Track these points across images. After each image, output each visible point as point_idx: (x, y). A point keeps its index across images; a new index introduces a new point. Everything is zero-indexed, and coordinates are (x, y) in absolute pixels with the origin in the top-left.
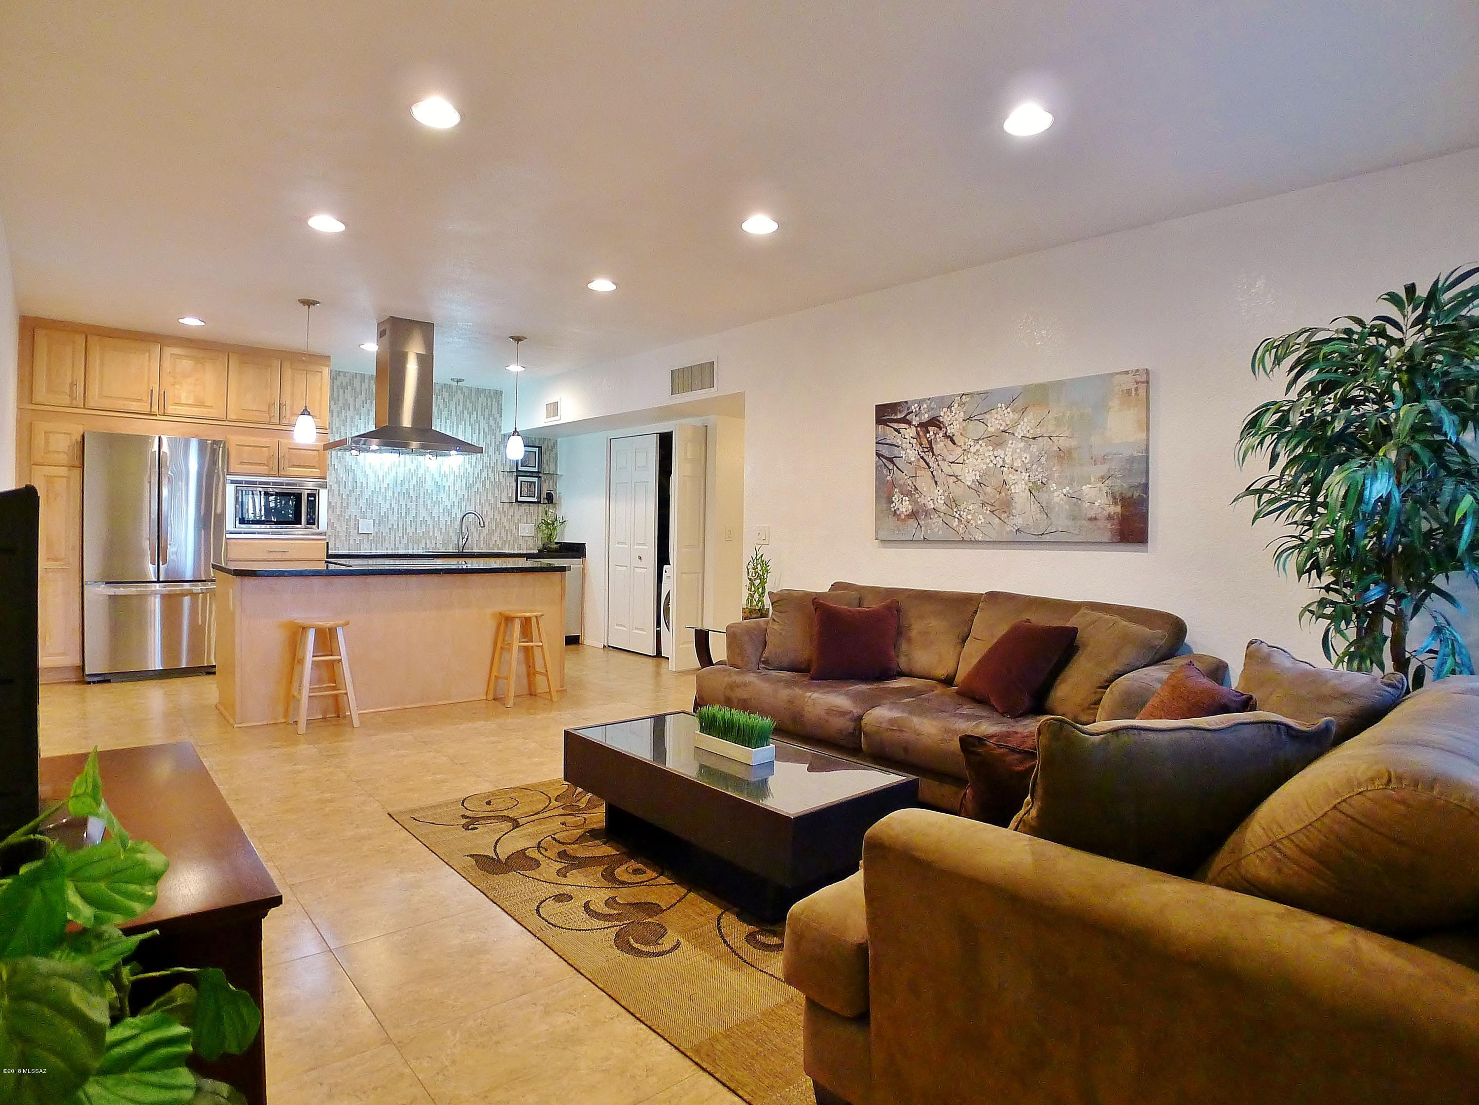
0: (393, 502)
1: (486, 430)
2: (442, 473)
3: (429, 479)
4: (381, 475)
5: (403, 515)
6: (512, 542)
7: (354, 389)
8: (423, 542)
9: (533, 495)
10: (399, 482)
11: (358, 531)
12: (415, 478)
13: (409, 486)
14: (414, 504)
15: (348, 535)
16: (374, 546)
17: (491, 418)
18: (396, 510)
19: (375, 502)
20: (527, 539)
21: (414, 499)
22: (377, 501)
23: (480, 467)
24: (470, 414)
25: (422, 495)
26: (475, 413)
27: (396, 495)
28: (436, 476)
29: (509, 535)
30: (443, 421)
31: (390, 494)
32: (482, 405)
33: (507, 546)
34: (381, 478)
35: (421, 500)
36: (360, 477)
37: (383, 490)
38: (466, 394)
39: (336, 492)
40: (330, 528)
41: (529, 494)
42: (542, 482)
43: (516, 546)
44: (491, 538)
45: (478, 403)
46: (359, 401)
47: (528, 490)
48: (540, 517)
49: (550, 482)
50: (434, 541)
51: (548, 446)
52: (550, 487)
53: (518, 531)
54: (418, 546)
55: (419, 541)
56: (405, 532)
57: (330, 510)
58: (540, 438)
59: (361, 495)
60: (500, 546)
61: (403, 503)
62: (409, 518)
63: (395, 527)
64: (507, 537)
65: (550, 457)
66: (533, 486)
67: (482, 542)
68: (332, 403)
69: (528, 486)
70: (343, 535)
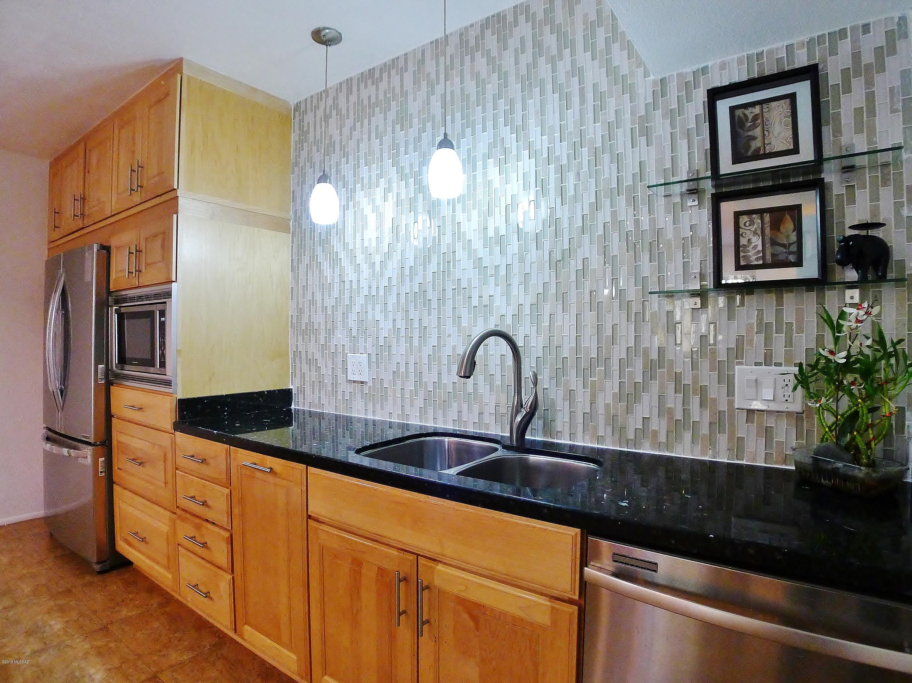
0: (399, 316)
1: (604, 87)
2: (491, 233)
3: (460, 254)
4: (377, 259)
5: (416, 343)
6: (705, 430)
7: (339, 113)
8: (455, 405)
9: (792, 258)
10: (407, 271)
11: (347, 377)
12: (434, 259)
13: (425, 276)
14: (434, 313)
15: (335, 385)
16: (370, 407)
17: (616, 47)
18: (403, 333)
19: (370, 317)
20: (771, 422)
21: (434, 304)
22: (374, 315)
23: (589, 198)
24: (553, 61)
25: (449, 294)
26: (567, 52)
27: (403, 300)
28: (478, 244)
29: (695, 401)
30: (490, 105)
31: (392, 300)
32: (585, 22)
33: (688, 436)
34: (378, 268)
35: (449, 304)
36: (350, 275)
37: (381, 293)
38: (540, 16)
39: (319, 304)
40: (313, 368)
41: (773, 255)
42: (833, 205)
43: (723, 440)
44: (629, 410)
45: (572, 24)
46: (346, 131)
47: (767, 240)
48: (820, 339)
49: (875, 197)
50: (476, 408)
51: (856, 56)
52: (875, 211)
53: (730, 392)
54: (444, 415)
55: (445, 405)
56: (419, 383)
57: (313, 339)
58: (811, 40)
59: (349, 307)
60: (663, 438)
61: (414, 314)
62: (427, 351)
63: (403, 369)
64: (686, 412)
65: (870, 97)
66: (788, 225)
67: (602, 420)
68: (314, 148)
69: (768, 231)
70: (328, 381)
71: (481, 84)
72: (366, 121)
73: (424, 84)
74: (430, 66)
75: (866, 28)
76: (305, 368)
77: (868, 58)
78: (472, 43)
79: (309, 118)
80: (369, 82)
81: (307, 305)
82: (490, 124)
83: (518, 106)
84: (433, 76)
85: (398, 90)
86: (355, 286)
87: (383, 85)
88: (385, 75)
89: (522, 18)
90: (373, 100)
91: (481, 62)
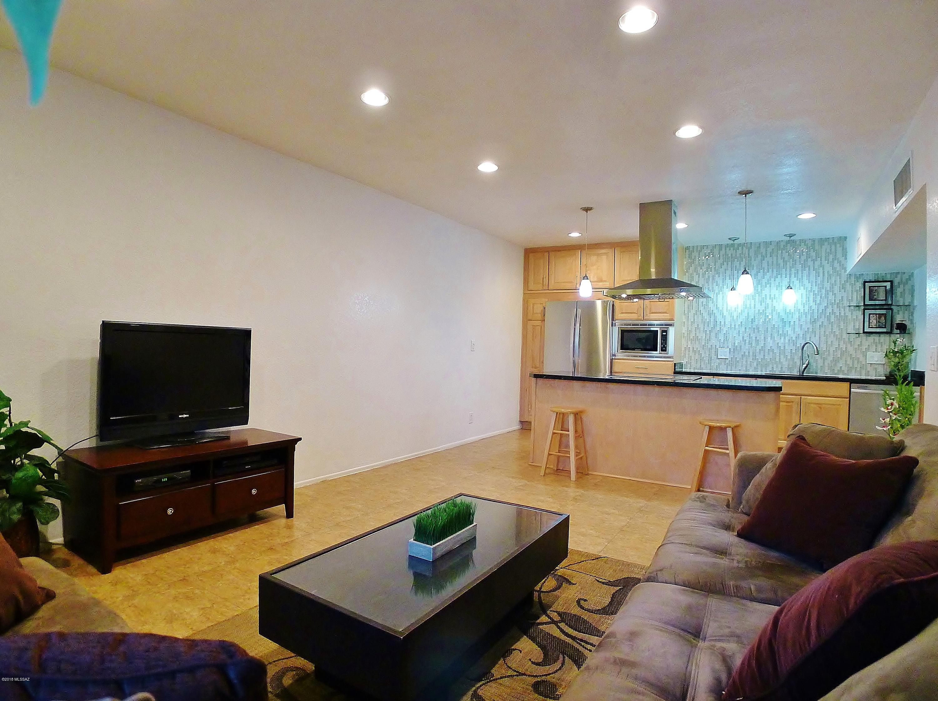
0: (745, 336)
1: (831, 272)
2: (788, 311)
4: (735, 315)
5: (754, 345)
6: (858, 369)
9: (884, 326)
11: (718, 357)
14: (762, 336)
15: (710, 359)
16: (730, 367)
17: (836, 262)
18: (747, 342)
19: (730, 336)
20: (876, 366)
21: (763, 333)
22: (732, 335)
24: (814, 261)
27: (747, 330)
29: (856, 362)
31: (743, 329)
32: (826, 251)
33: (853, 371)
34: (735, 318)
37: (737, 327)
38: (810, 245)
40: (697, 354)
41: (879, 325)
42: (894, 314)
43: (863, 372)
44: (835, 365)
45: (821, 251)
46: (718, 264)
47: (877, 321)
48: (889, 346)
49: (904, 313)
50: (780, 366)
51: (901, 279)
52: (904, 317)
53: (866, 359)
54: (766, 369)
55: (767, 365)
56: (755, 358)
57: (697, 342)
58: (891, 273)
59: (720, 331)
60: (846, 372)
61: (753, 336)
62: (759, 348)
63: (747, 354)
64: (853, 364)
65: (904, 290)
66: (883, 318)
67: (827, 368)
68: (699, 268)
69: (878, 319)
70: (706, 359)
71: (785, 262)
72: (730, 263)
73: (760, 256)
74: (763, 250)
75: (904, 273)
76: (691, 354)
77: (904, 280)
78: (782, 247)
79: (695, 254)
80: (732, 249)
81: (694, 329)
82: (788, 276)
83: (800, 272)
84: (764, 254)
85: (747, 255)
86: (723, 323)
87: (739, 252)
88: (740, 248)
89: (803, 244)
90: (734, 255)
91: (786, 255)
